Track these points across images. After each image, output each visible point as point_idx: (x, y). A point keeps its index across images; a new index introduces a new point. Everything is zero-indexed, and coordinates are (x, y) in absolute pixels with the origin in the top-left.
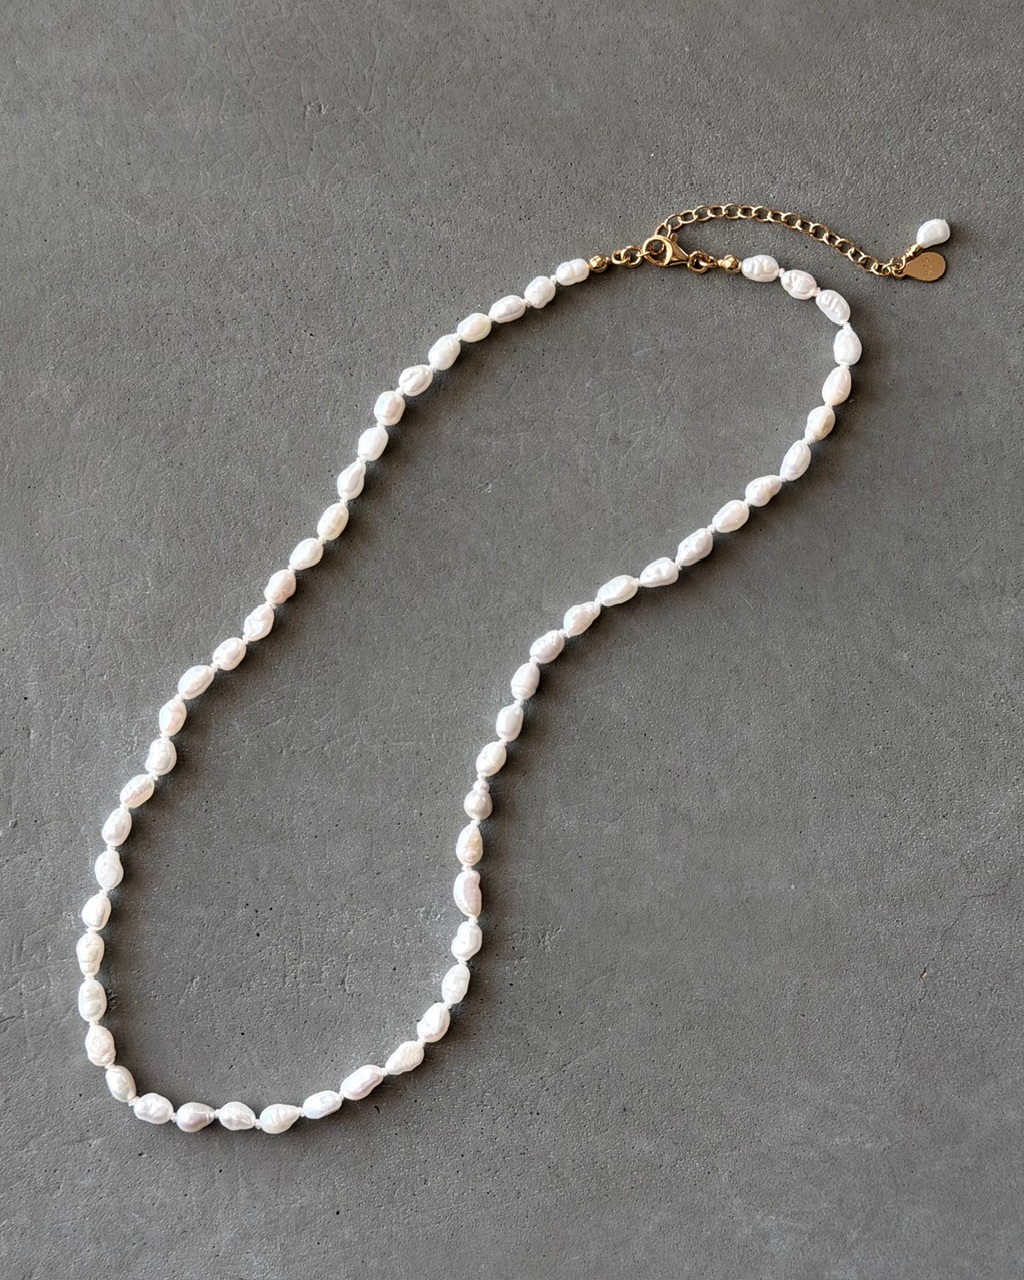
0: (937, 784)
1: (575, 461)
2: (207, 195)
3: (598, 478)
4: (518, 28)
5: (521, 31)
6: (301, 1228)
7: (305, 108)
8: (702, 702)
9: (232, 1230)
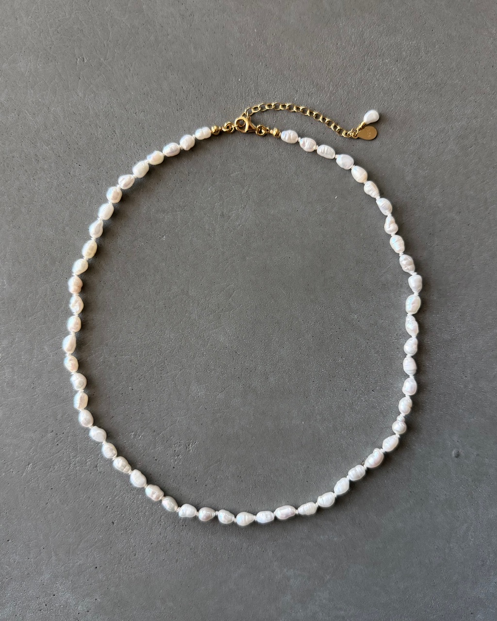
0: (370, 376)
1: (204, 226)
2: (32, 101)
3: (215, 233)
4: (176, 21)
5: (178, 23)
6: (80, 573)
7: (77, 59)
8: (262, 337)
9: (50, 574)
